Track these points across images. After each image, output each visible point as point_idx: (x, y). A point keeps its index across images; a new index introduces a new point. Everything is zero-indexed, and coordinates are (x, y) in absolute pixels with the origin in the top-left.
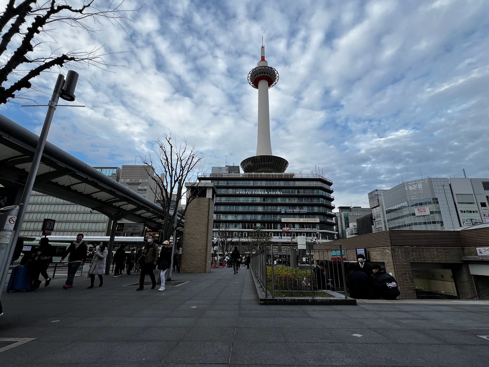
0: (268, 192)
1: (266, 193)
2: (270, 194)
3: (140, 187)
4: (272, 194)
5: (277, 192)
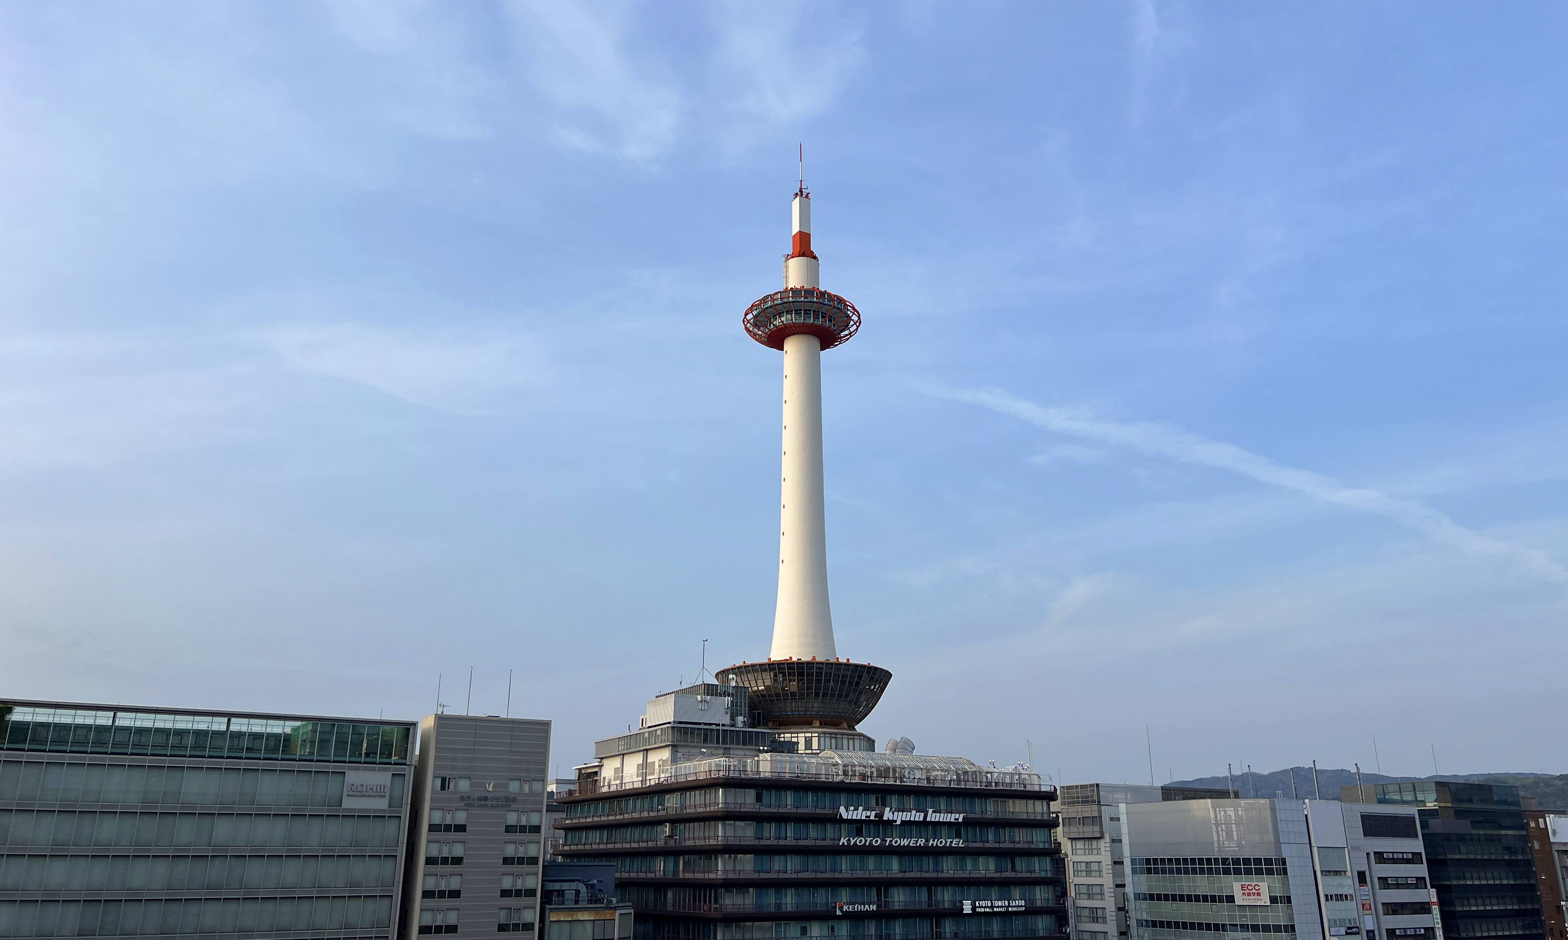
0: (927, 841)
1: (921, 842)
2: (932, 845)
3: (512, 818)
4: (937, 845)
5: (949, 841)
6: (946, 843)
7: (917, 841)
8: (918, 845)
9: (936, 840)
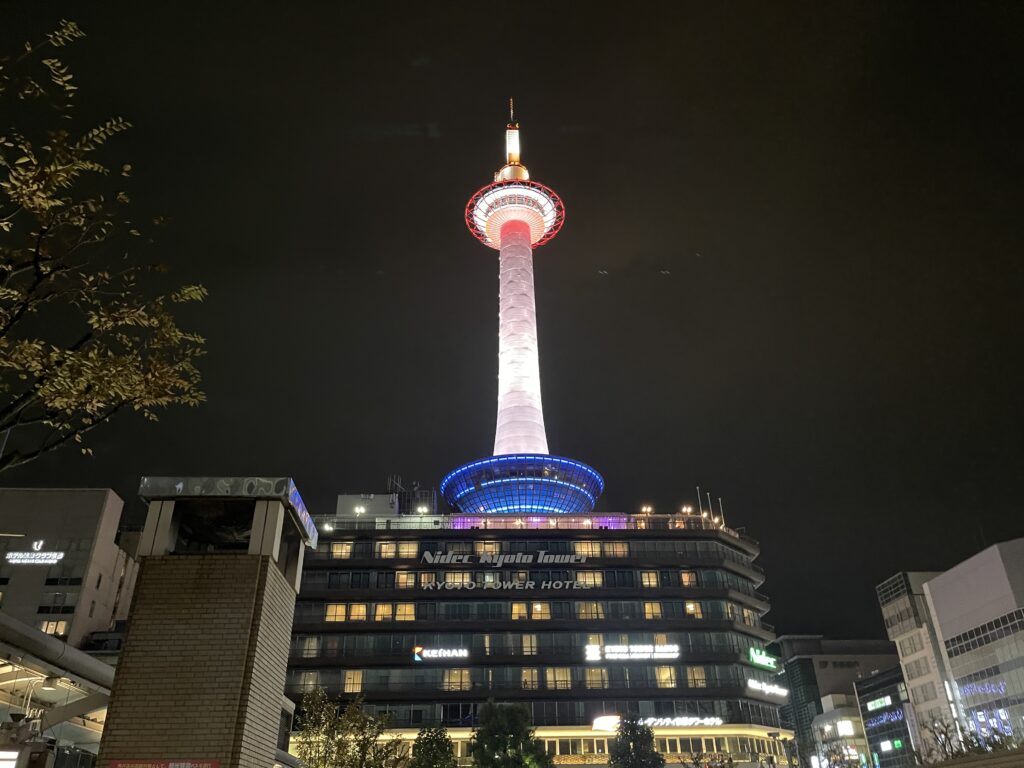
0: (538, 584)
4: (552, 587)
5: (568, 583)
6: (564, 585)
7: (525, 584)
8: (527, 587)
9: (550, 583)
